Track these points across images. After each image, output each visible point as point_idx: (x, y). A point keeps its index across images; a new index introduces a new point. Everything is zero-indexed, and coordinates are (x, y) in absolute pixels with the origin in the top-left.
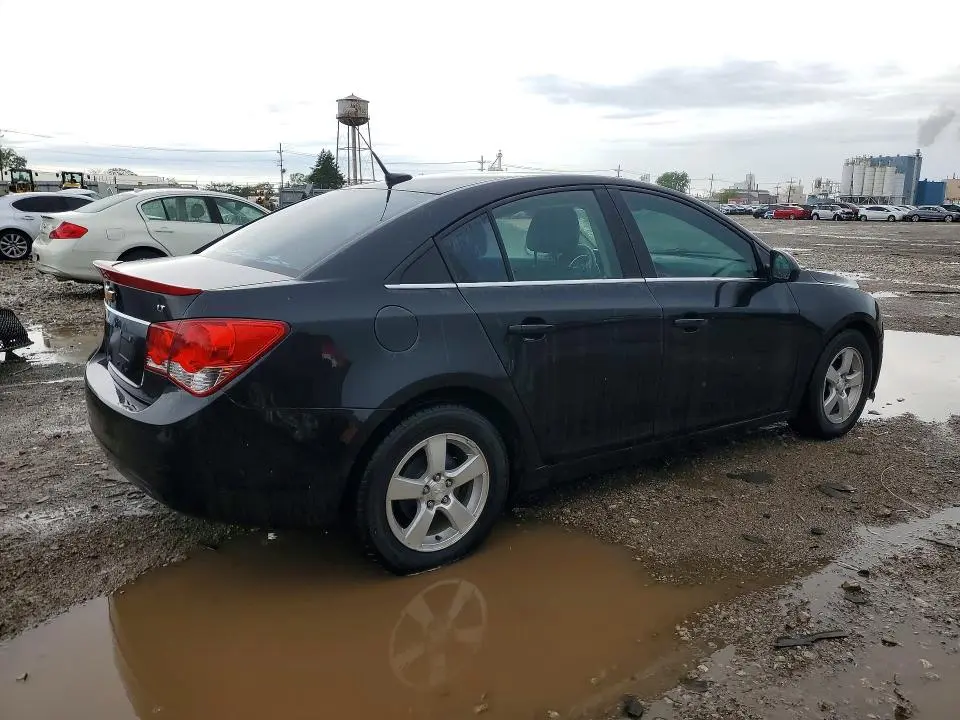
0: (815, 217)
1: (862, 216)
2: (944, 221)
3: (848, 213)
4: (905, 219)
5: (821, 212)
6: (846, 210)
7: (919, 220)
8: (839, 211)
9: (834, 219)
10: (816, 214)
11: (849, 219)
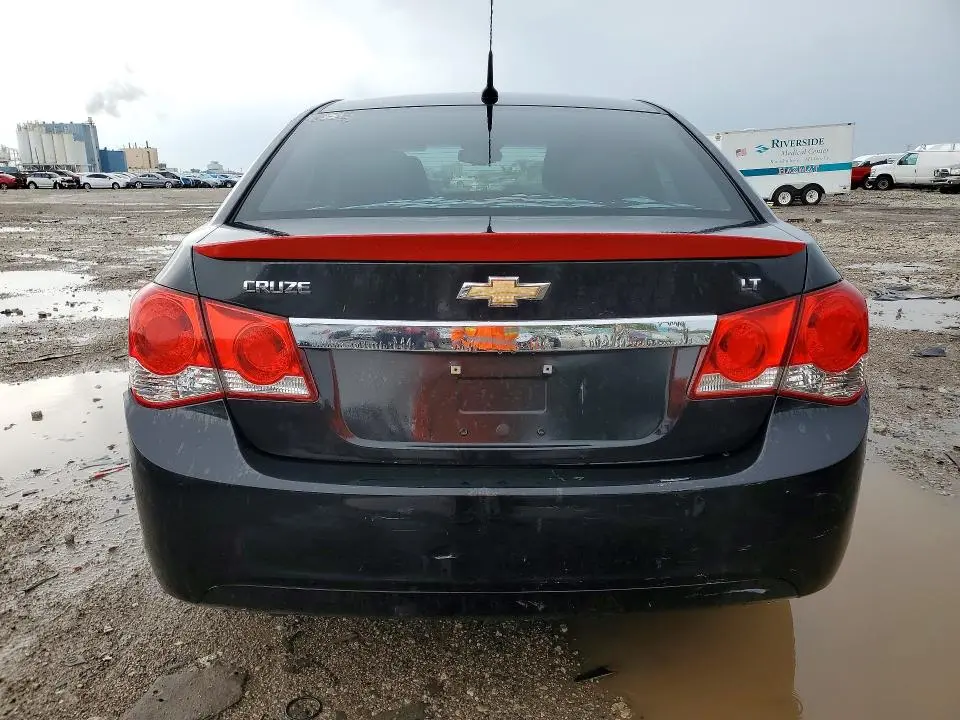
0: (32, 186)
1: (85, 184)
2: (165, 187)
3: (68, 181)
4: (129, 186)
5: (39, 181)
6: (67, 178)
7: (143, 187)
8: (59, 179)
9: (55, 187)
10: (31, 182)
11: (70, 187)
